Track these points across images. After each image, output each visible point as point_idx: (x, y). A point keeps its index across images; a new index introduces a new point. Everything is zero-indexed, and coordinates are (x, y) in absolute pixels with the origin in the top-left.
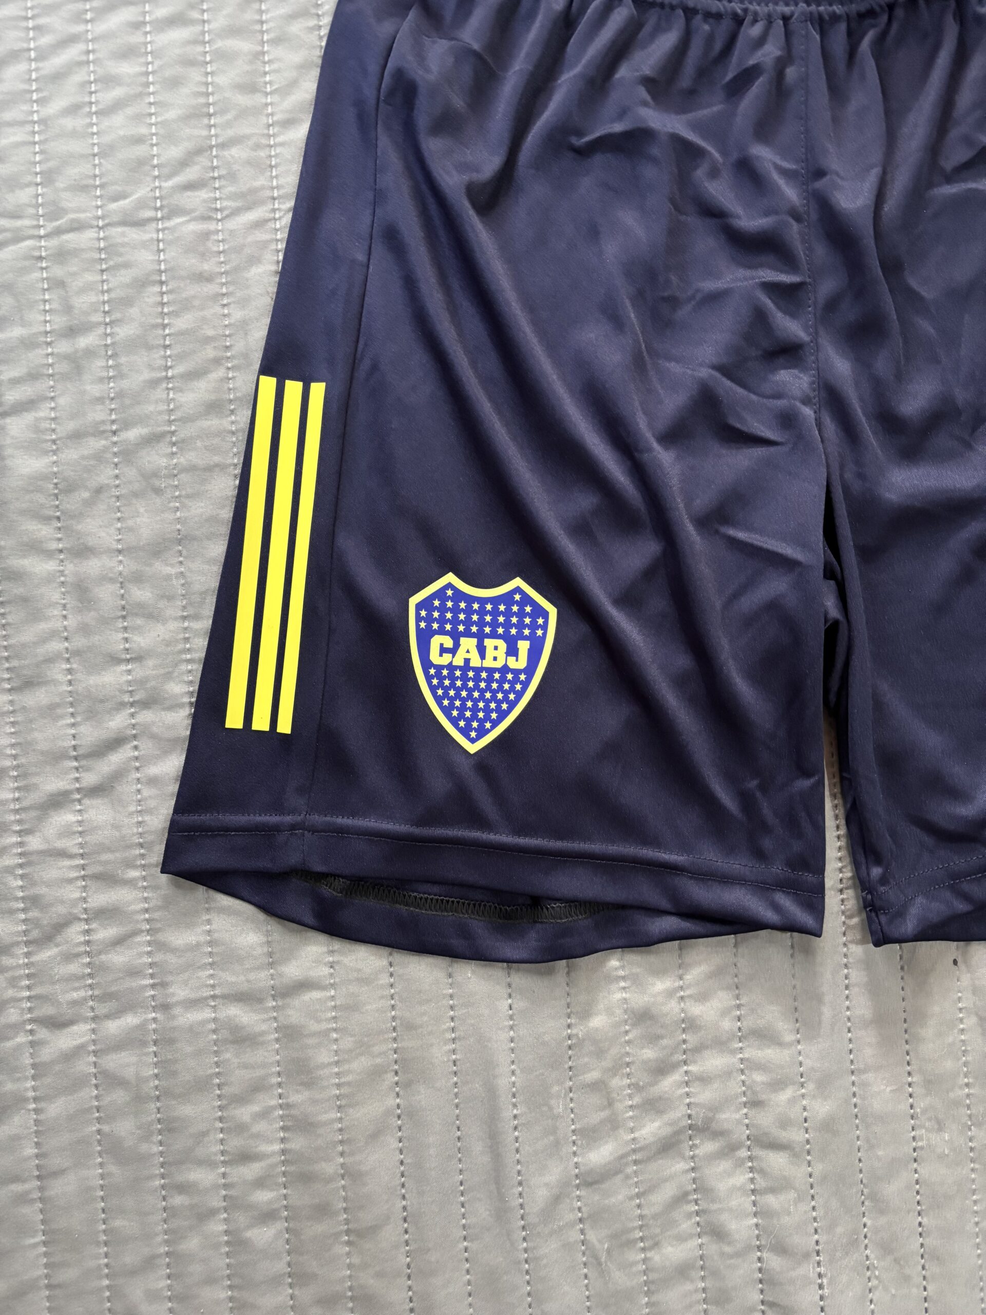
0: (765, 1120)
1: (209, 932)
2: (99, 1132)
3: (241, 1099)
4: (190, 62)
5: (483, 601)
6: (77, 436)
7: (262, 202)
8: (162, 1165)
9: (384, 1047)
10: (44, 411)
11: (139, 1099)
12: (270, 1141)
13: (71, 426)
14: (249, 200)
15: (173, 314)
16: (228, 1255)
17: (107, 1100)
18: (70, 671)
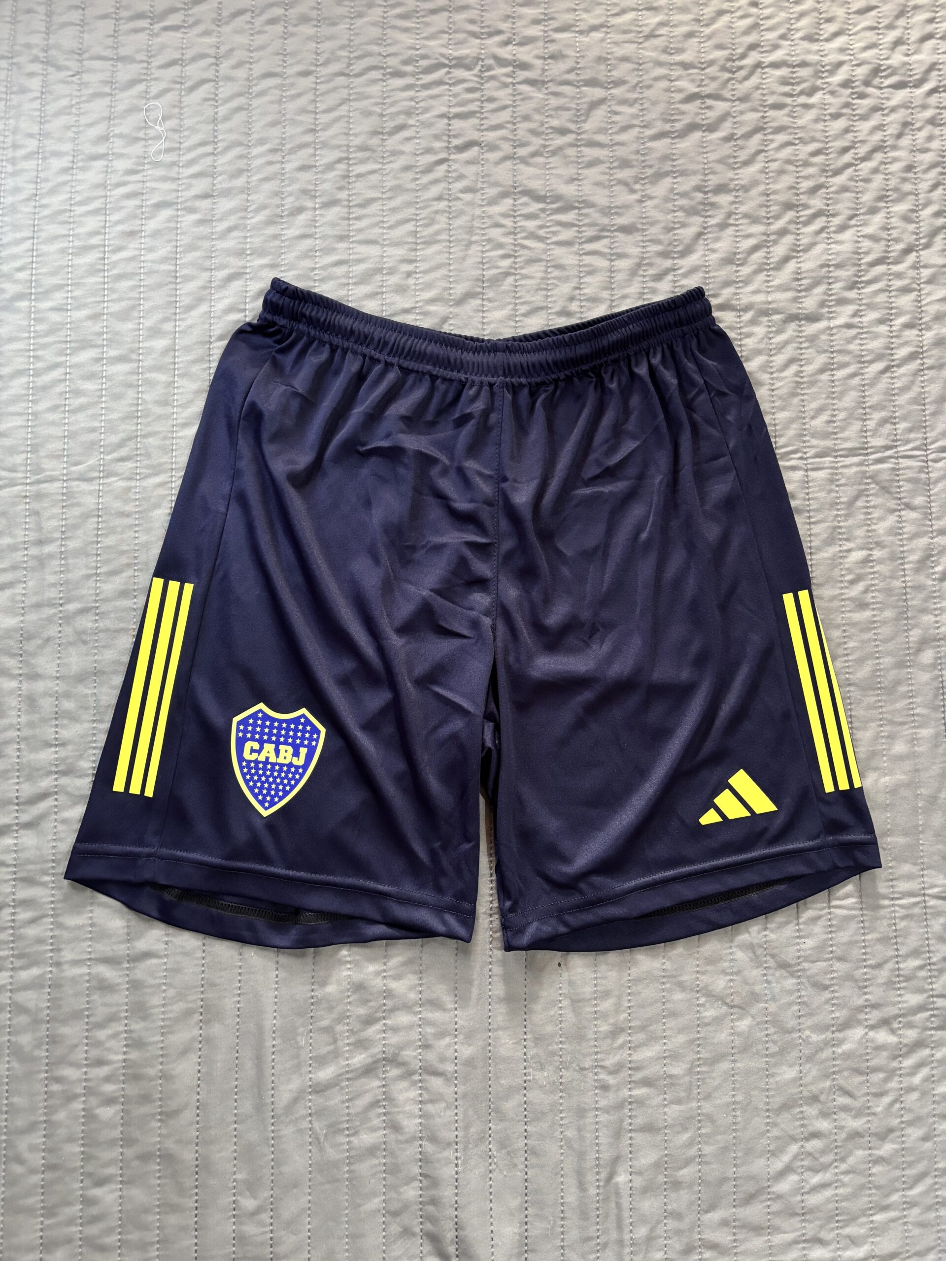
0: (431, 1057)
1: (91, 918)
2: (9, 1041)
3: (100, 1026)
4: (130, 386)
5: (281, 721)
6: (38, 606)
7: (165, 472)
8: (47, 1065)
9: (194, 997)
10: (19, 589)
11: (37, 1022)
12: (116, 1053)
13: (34, 599)
14: (157, 470)
15: (105, 535)
16: (83, 1124)
17: (15, 1021)
18: (19, 750)
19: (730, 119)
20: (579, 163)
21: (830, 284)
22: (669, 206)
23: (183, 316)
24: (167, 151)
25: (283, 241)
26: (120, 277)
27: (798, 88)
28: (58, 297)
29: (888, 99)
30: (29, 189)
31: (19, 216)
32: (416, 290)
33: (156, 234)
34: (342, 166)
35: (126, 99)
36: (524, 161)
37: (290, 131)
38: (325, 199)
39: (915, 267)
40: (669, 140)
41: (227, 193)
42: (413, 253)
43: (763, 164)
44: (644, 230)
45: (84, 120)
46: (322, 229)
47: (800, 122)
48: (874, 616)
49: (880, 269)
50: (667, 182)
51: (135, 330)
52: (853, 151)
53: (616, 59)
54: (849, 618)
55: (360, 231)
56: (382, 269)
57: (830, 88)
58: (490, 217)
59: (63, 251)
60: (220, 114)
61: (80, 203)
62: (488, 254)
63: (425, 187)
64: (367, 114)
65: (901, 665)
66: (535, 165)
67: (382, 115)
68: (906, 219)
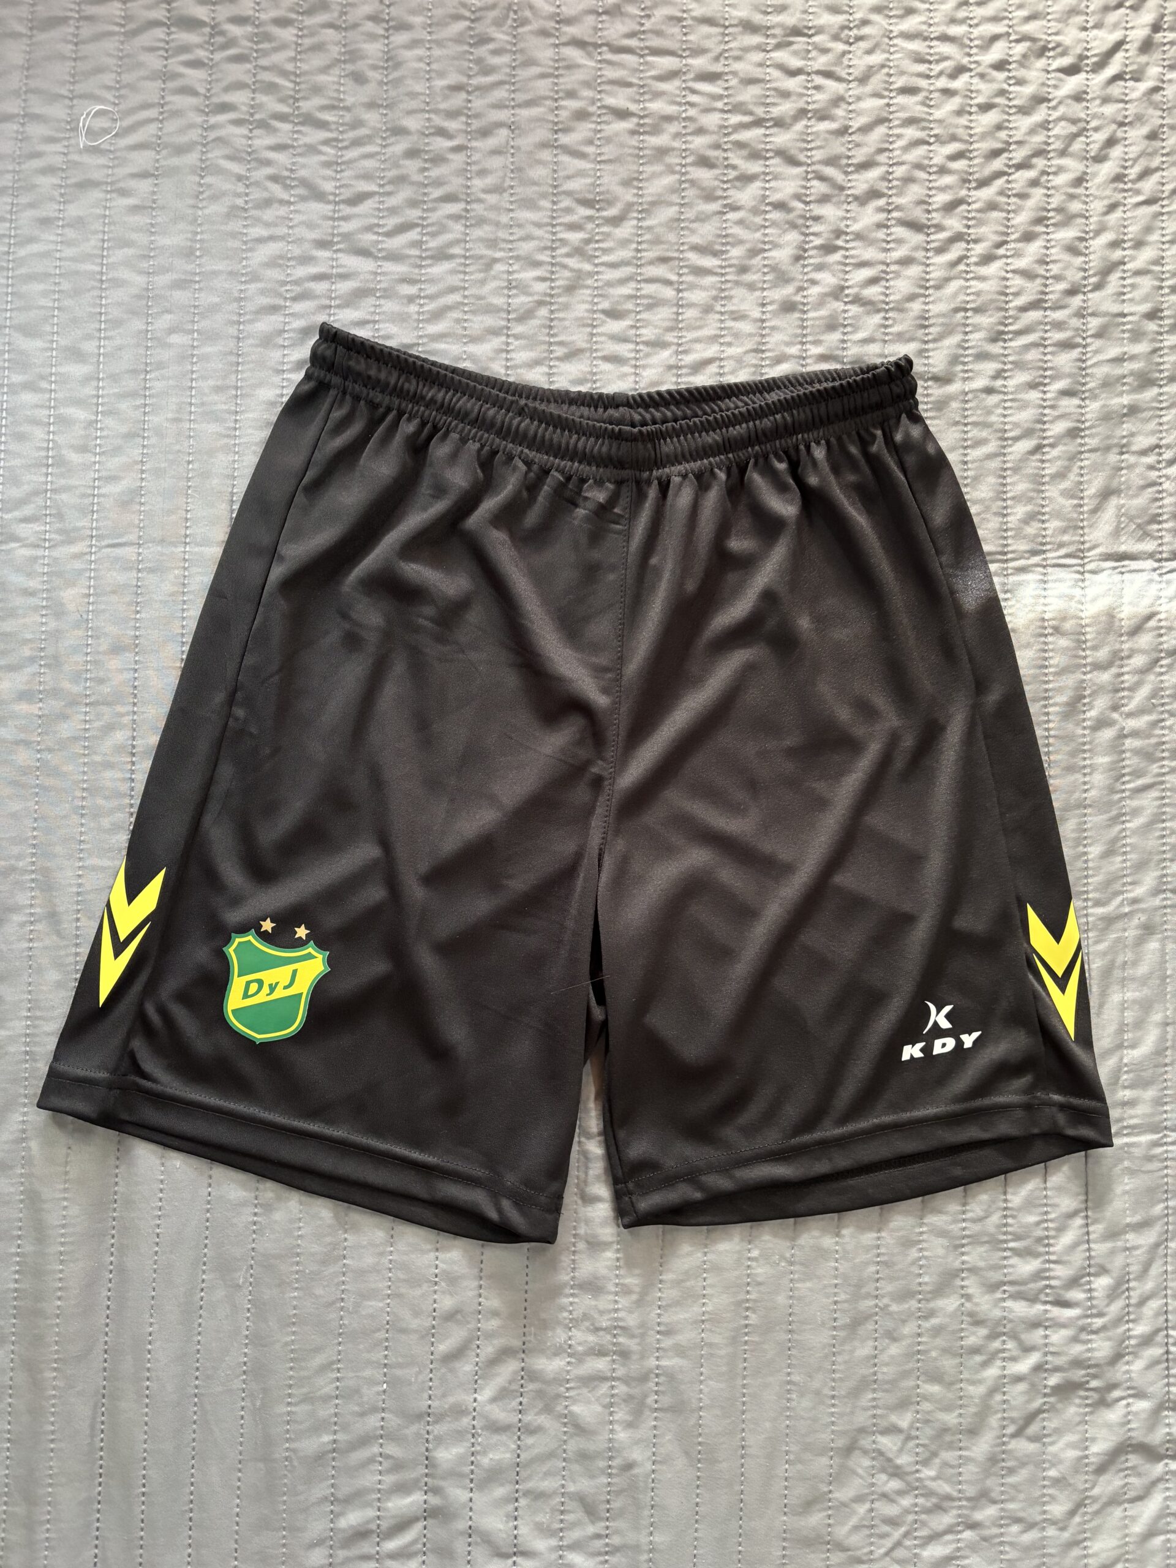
22: (758, 220)
27: (937, 68)
32: (419, 321)
39: (1080, 314)
40: (762, 131)
42: (417, 271)
43: (883, 169)
44: (723, 252)
46: (297, 230)
47: (938, 114)
53: (694, 19)
56: (376, 290)
57: (980, 70)
62: (516, 276)
68: (1072, 250)
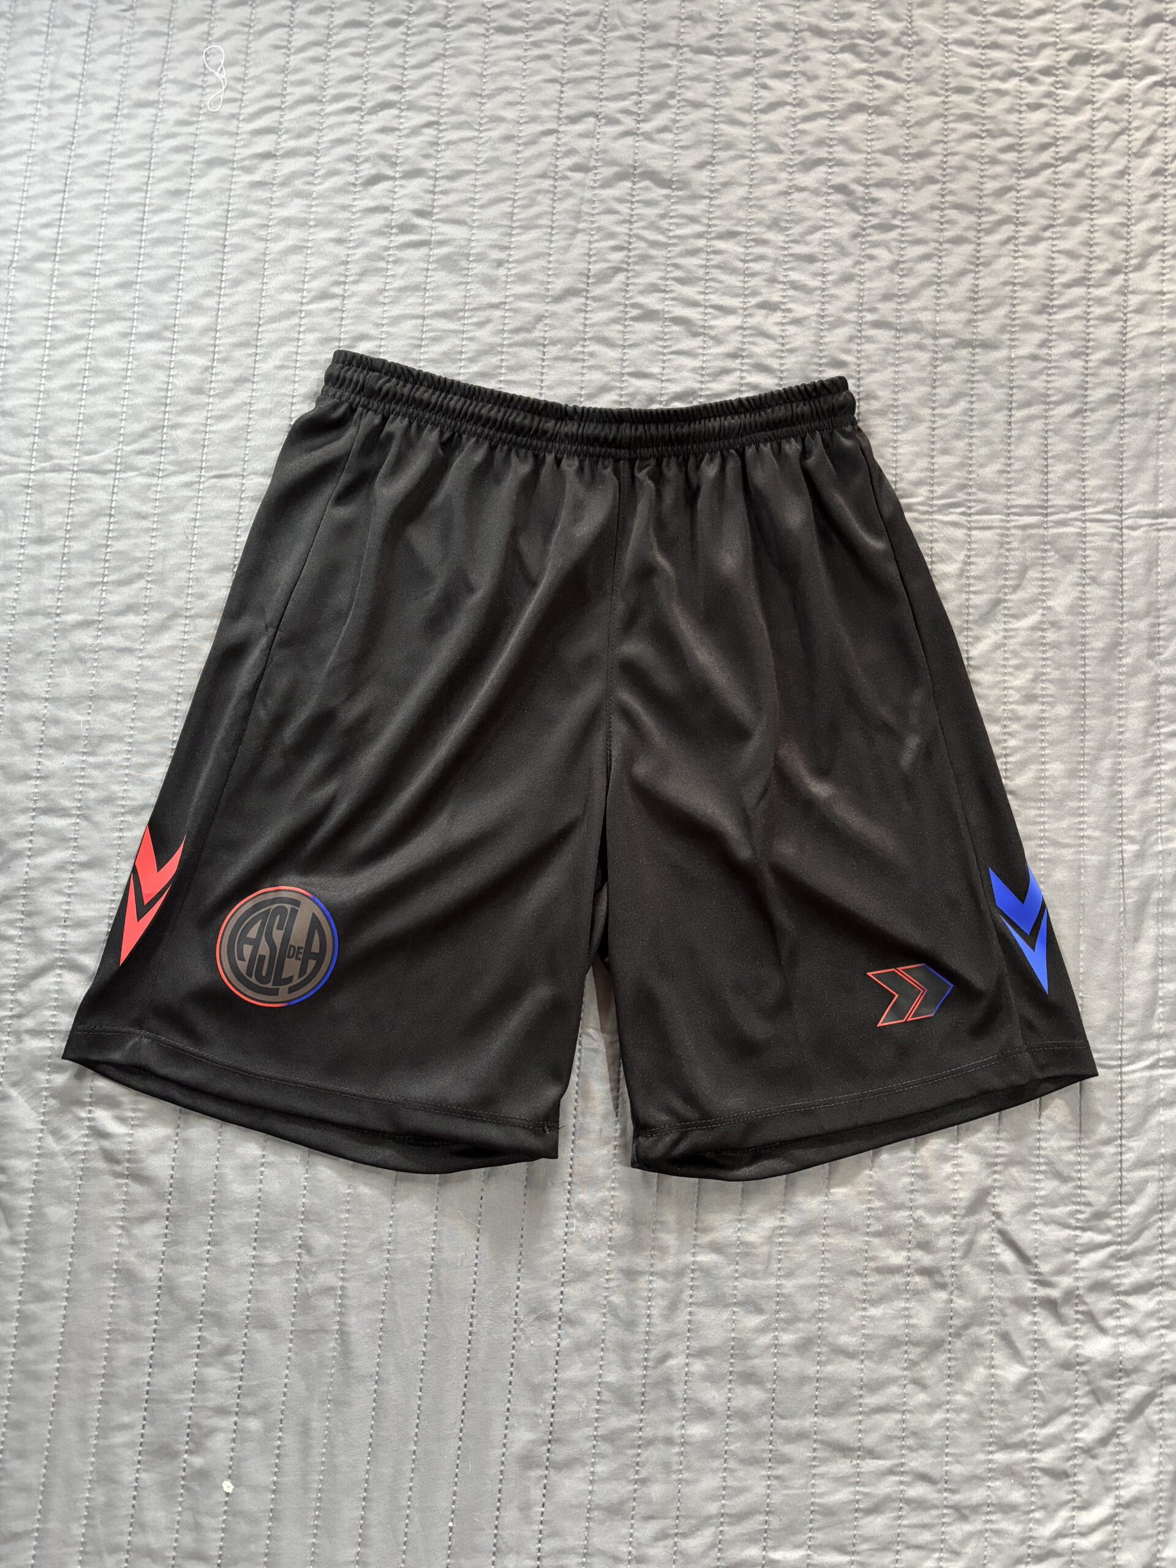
19: (903, 103)
20: (714, 143)
21: (1014, 305)
23: (227, 291)
24: (227, 101)
25: (354, 213)
26: (158, 242)
28: (87, 261)
29: (1099, 90)
30: (65, 136)
31: (51, 165)
33: (205, 195)
34: (430, 132)
35: (185, 39)
36: (648, 137)
37: (373, 88)
38: (406, 168)
41: (291, 153)
45: (134, 61)
48: (1043, 711)
49: (1078, 291)
50: (821, 171)
51: (171, 303)
52: (1053, 149)
54: (1012, 711)
55: (445, 207)
58: (602, 201)
59: (97, 208)
60: (292, 64)
61: (121, 155)
63: (528, 162)
64: (464, 72)
65: (1073, 774)
66: (663, 142)
67: (482, 76)
